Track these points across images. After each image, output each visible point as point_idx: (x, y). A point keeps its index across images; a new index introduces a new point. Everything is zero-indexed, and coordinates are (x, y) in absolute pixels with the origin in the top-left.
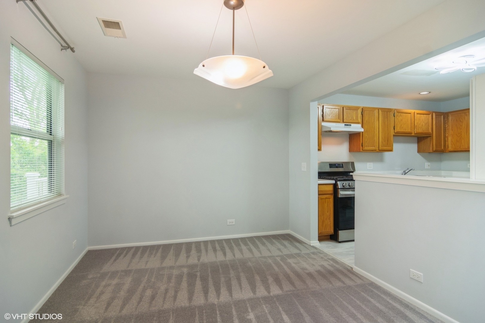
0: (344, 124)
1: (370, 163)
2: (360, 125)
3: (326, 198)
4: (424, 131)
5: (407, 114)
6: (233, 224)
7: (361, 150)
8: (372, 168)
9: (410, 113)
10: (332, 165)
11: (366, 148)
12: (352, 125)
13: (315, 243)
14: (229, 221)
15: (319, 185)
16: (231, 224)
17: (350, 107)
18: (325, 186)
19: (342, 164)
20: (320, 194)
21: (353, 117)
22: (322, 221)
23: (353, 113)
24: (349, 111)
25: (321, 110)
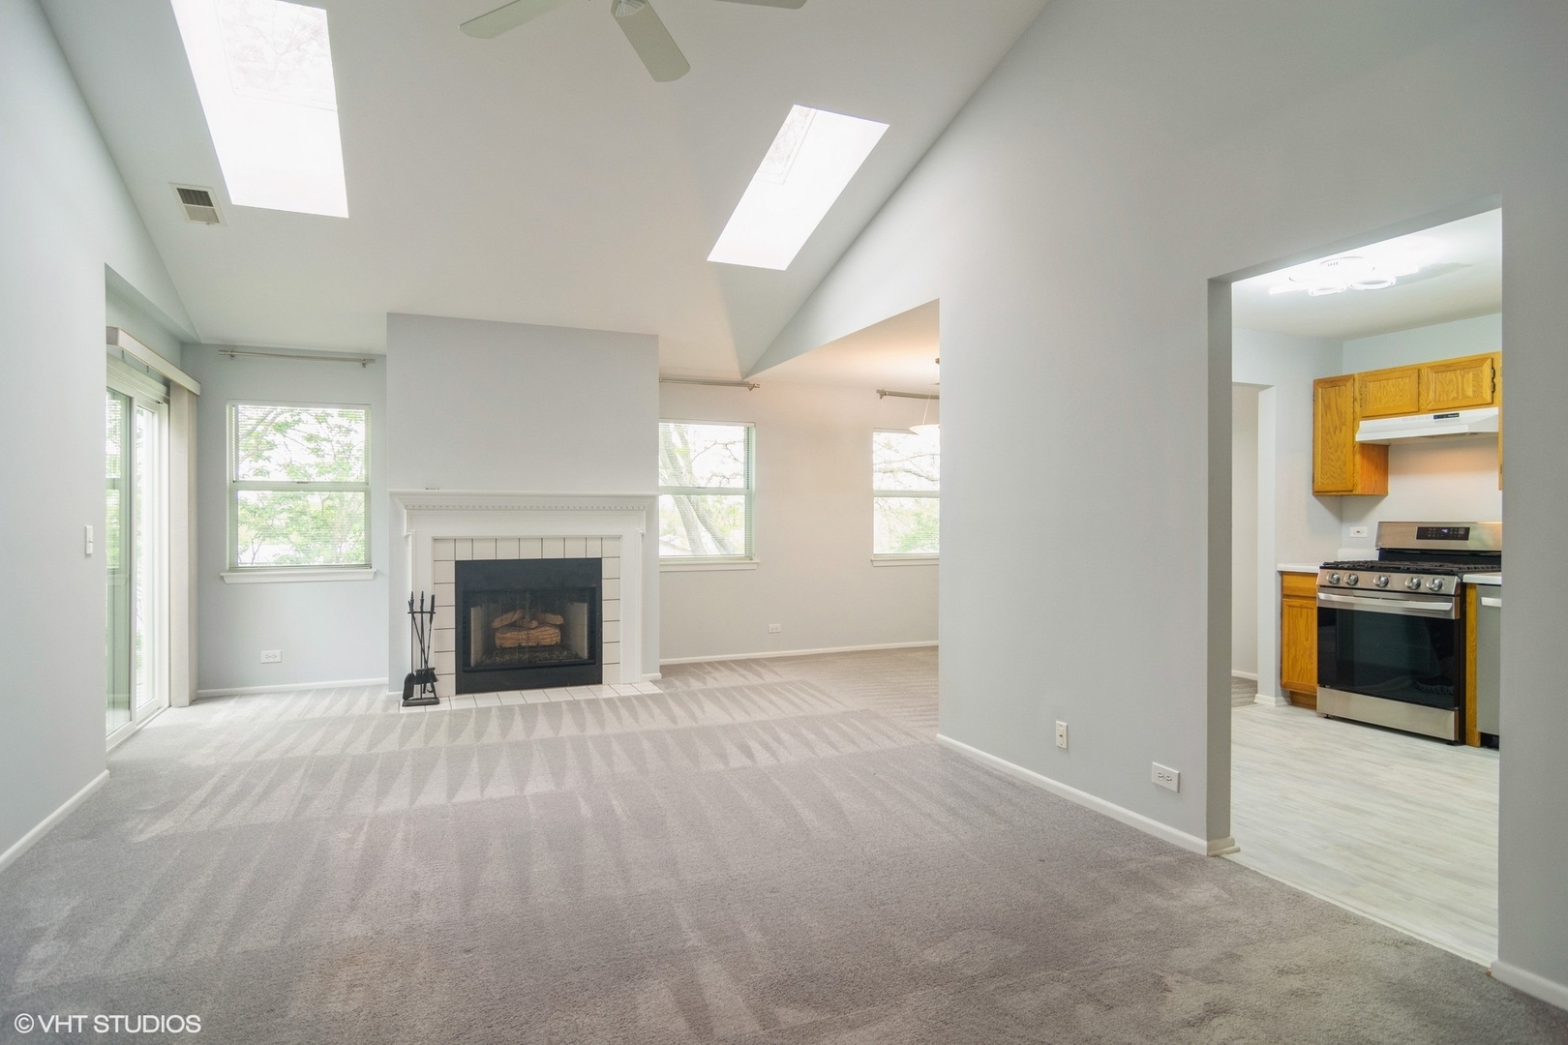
0: (1430, 415)
2: (1497, 409)
3: (1301, 607)
10: (1424, 532)
12: (1462, 413)
17: (1451, 362)
18: (1300, 578)
19: (1467, 530)
20: (1286, 595)
21: (1463, 388)
22: (1291, 657)
23: (1463, 377)
24: (1450, 375)
25: (1357, 391)
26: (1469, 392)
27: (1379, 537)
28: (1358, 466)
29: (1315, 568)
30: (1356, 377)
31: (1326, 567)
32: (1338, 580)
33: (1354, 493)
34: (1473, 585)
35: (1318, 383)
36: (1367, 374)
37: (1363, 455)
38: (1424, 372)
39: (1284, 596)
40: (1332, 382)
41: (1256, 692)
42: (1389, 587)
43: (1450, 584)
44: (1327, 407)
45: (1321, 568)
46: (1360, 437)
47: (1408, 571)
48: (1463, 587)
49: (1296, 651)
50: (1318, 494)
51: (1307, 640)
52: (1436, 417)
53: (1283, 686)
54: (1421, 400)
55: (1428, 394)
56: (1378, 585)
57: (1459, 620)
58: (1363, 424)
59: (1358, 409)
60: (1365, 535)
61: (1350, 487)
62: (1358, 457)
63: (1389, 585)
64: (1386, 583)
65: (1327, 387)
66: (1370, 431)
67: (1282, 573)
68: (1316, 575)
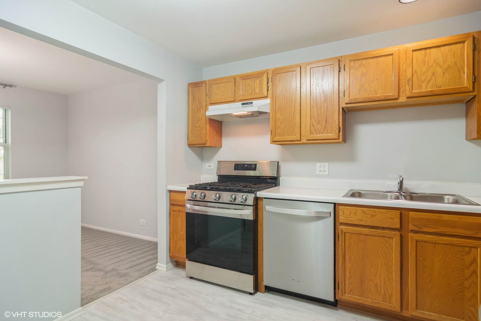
0: (241, 103)
1: (322, 164)
2: (269, 99)
3: (179, 211)
4: (440, 87)
5: (379, 59)
7: (272, 142)
8: (326, 173)
9: (392, 54)
10: (238, 166)
11: (277, 138)
12: (254, 102)
16: (142, 224)
17: (249, 74)
18: (178, 194)
19: (256, 165)
20: (173, 204)
21: (254, 89)
22: (174, 241)
23: (254, 82)
24: (249, 81)
25: (207, 89)
26: (257, 91)
27: (219, 169)
28: (208, 131)
29: (184, 189)
30: (207, 82)
31: (191, 188)
32: (196, 195)
33: (206, 145)
34: (261, 199)
35: (190, 85)
36: (212, 80)
37: (210, 125)
38: (237, 79)
39: (171, 205)
40: (196, 84)
41: (157, 262)
42: (221, 201)
43: (250, 198)
44: (194, 98)
45: (188, 188)
46: (208, 114)
47: (230, 190)
48: (257, 199)
49: (177, 237)
50: (190, 145)
51: (182, 231)
52: (243, 104)
53: (171, 257)
54: (236, 95)
55: (239, 91)
56: (215, 200)
57: (255, 219)
58: (210, 107)
59: (208, 100)
60: (212, 168)
61: (204, 142)
62: (208, 126)
63: (221, 199)
64: (219, 198)
65: (194, 86)
66: (213, 111)
67: (170, 191)
68: (185, 192)
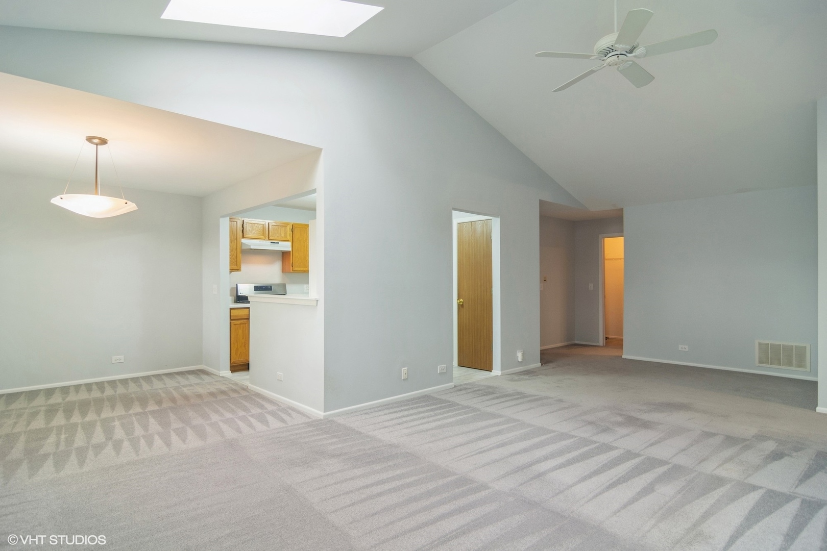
0: (270, 241)
2: (289, 244)
3: (240, 324)
6: (121, 361)
7: (291, 271)
10: (257, 287)
11: (296, 269)
12: (280, 242)
13: (226, 373)
14: (114, 358)
15: (231, 309)
16: (118, 361)
18: (240, 311)
19: (271, 287)
20: (233, 319)
21: (281, 233)
22: (235, 349)
23: (281, 229)
24: (276, 227)
25: (241, 226)
26: (283, 235)
49: (238, 345)
51: (243, 339)
53: (232, 363)
59: (241, 233)
61: (239, 268)
62: (241, 255)
68: (248, 308)
